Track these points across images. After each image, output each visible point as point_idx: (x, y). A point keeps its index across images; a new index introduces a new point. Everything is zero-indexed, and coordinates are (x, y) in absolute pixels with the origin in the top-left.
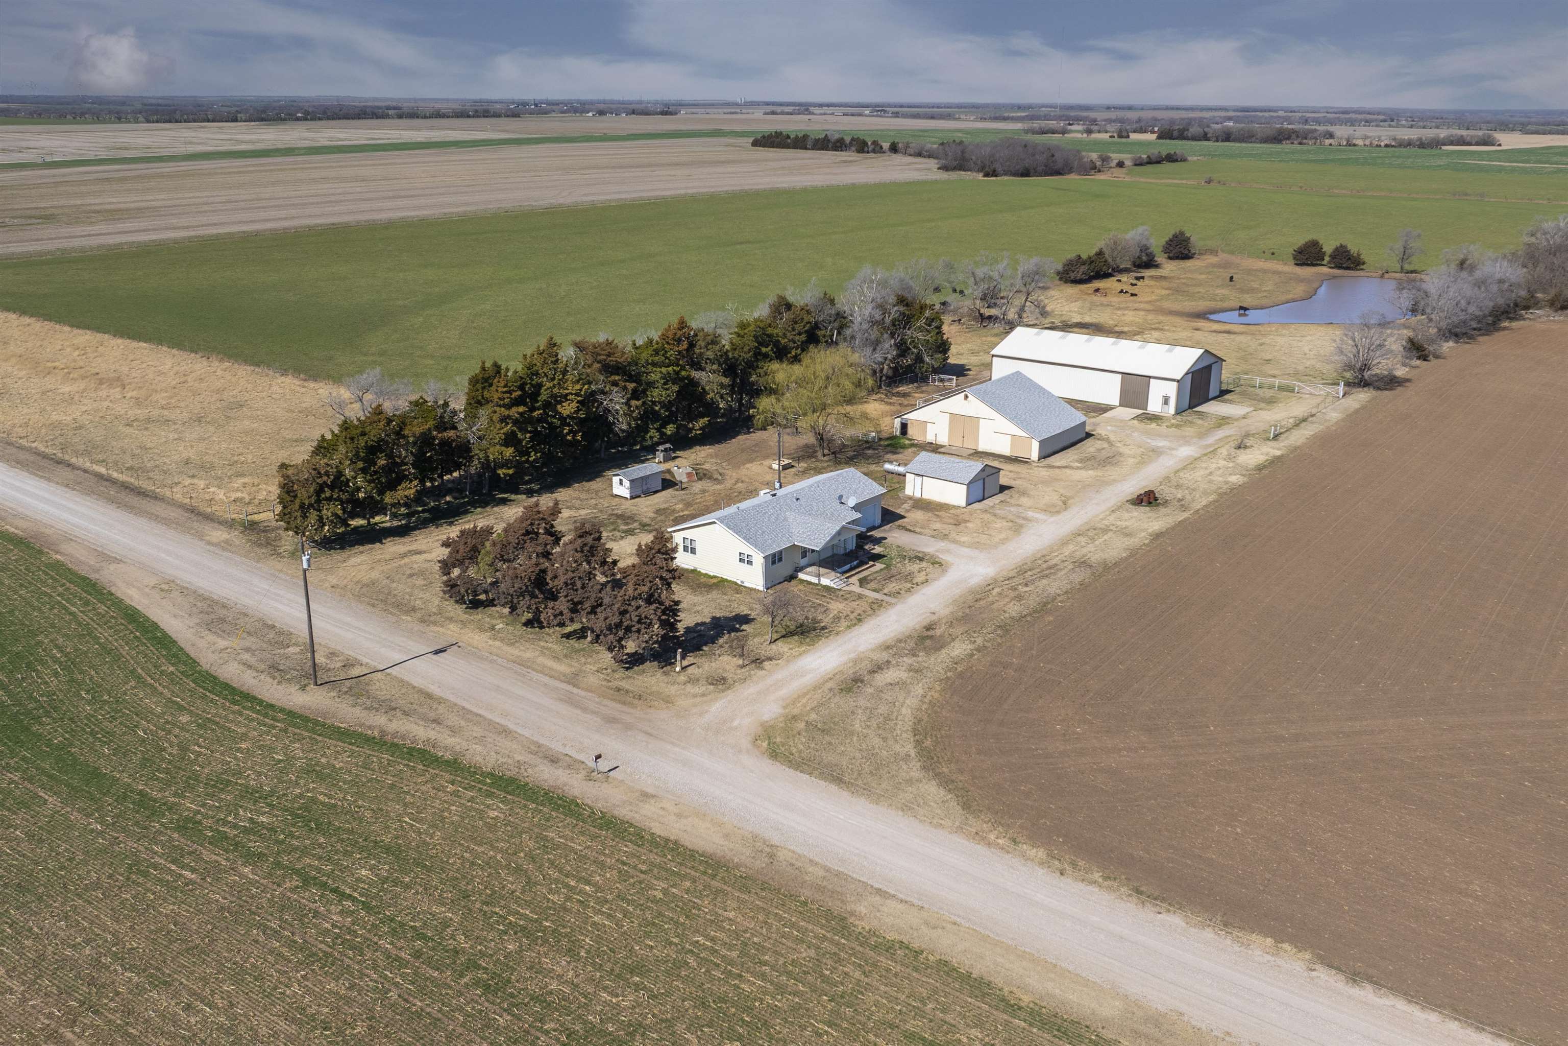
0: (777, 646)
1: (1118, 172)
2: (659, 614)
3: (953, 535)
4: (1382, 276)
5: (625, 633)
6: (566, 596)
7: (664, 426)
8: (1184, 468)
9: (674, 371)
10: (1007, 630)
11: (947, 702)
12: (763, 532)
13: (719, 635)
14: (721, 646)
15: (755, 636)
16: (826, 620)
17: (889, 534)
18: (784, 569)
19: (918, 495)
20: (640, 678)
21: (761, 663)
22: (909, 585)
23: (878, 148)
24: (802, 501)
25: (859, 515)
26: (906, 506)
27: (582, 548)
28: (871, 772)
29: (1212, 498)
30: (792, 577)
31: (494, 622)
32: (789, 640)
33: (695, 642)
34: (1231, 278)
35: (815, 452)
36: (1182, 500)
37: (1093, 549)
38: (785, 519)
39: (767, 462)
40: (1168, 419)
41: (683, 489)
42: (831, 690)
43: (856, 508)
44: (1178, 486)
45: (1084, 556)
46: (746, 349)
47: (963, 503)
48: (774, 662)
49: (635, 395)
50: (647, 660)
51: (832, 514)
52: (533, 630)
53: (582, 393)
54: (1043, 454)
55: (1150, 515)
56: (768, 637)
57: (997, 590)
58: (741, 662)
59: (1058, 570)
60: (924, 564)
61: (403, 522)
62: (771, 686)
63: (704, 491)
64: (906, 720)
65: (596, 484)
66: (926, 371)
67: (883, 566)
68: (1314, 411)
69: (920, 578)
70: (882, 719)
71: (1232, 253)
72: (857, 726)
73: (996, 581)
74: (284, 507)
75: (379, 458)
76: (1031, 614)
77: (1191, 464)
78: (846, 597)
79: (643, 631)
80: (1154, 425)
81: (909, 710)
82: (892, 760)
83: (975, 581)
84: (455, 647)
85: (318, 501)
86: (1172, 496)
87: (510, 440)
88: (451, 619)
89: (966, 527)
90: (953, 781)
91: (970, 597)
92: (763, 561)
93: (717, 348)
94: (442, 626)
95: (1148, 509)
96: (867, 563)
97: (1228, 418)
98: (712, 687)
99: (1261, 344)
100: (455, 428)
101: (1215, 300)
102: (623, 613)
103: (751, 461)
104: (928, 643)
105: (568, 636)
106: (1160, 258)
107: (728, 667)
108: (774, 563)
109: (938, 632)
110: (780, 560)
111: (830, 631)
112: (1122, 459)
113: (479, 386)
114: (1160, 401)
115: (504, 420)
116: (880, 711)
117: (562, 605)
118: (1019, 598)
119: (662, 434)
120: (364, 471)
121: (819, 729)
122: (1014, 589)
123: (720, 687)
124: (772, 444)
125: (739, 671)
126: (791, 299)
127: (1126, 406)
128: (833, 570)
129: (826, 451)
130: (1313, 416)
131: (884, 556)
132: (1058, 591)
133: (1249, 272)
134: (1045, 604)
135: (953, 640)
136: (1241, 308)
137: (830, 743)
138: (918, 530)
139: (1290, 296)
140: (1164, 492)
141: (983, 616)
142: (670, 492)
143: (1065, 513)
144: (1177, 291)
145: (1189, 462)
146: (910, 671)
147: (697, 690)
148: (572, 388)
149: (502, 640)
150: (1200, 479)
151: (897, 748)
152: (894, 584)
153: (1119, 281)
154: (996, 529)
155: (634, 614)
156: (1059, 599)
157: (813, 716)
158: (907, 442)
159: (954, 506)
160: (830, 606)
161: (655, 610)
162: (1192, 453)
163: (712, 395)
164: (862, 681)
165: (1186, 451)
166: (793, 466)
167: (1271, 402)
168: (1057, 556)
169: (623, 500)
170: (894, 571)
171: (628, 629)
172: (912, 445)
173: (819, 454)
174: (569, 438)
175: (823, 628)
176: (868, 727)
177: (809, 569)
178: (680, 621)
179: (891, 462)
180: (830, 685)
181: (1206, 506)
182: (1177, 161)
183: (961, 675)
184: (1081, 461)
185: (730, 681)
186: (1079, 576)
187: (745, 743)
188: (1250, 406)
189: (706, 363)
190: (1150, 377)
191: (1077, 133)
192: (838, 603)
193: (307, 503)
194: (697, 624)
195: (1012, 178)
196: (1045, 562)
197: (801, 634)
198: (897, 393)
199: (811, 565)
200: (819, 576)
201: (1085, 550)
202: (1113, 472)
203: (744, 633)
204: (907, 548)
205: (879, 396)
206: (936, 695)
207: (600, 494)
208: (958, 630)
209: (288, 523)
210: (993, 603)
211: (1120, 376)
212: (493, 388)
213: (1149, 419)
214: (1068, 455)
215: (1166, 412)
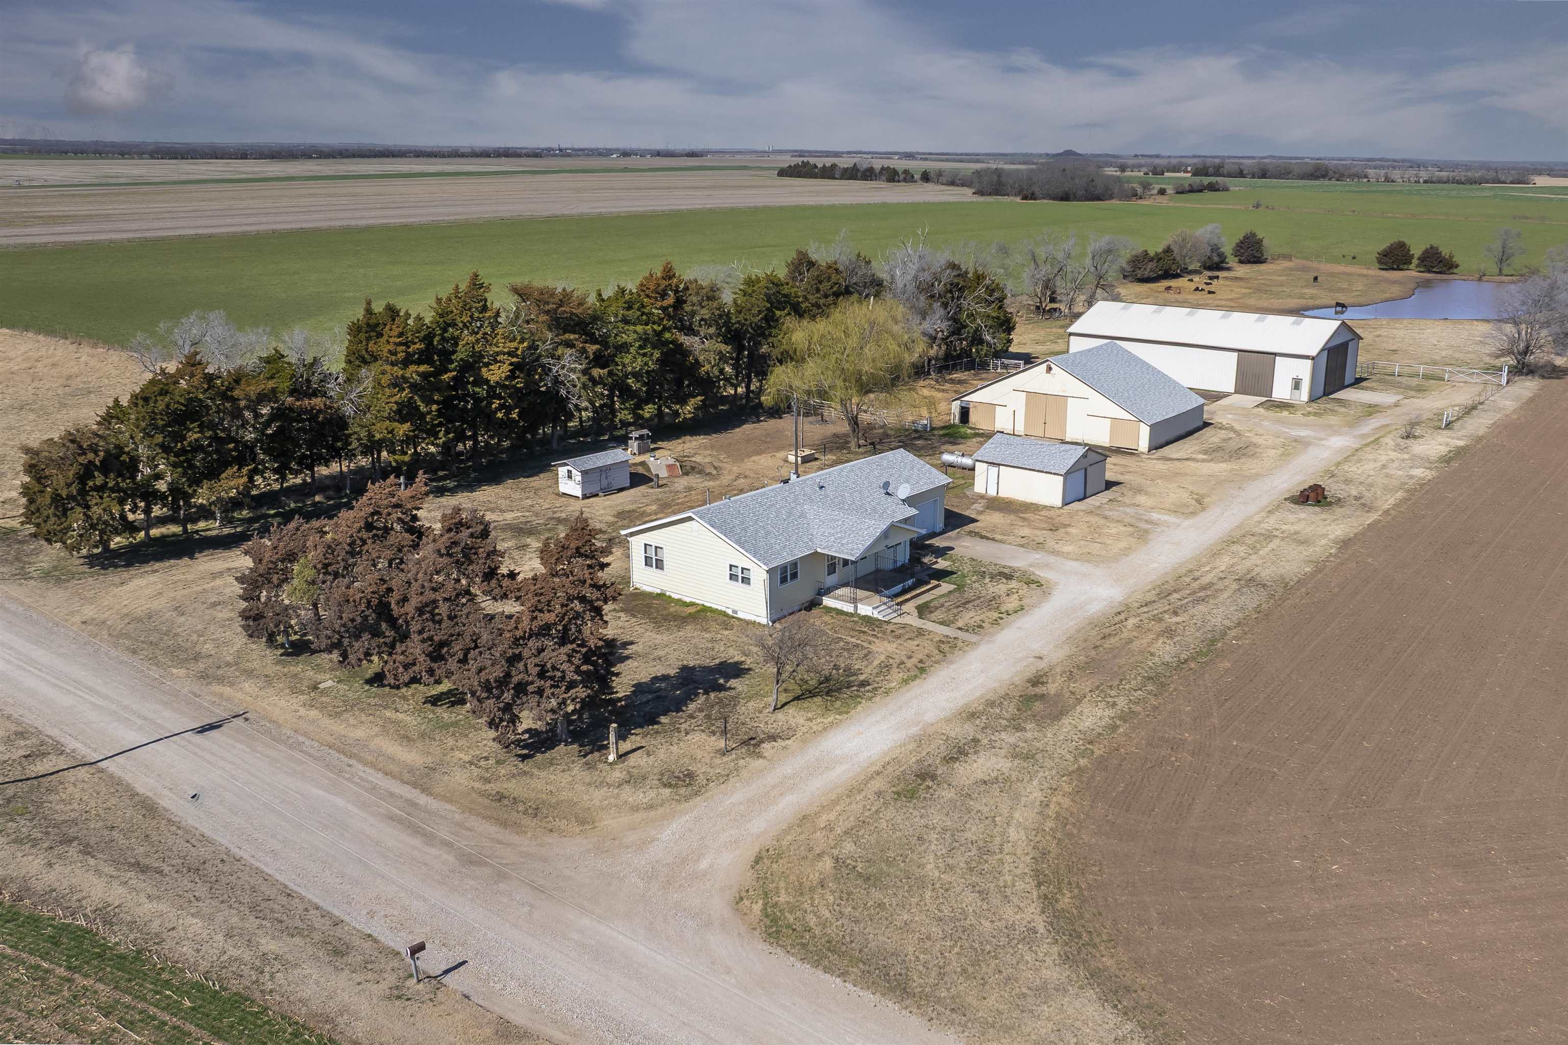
0: (787, 714)
1: (1160, 199)
2: (576, 661)
3: (1051, 543)
4: (1480, 279)
5: (517, 695)
6: (420, 632)
7: (638, 406)
8: (1346, 459)
9: (654, 330)
10: (1163, 685)
11: (1087, 814)
12: (768, 533)
13: (689, 697)
14: (692, 717)
15: (750, 698)
16: (869, 670)
17: (958, 543)
18: (801, 590)
19: (992, 492)
20: (543, 774)
21: (757, 745)
22: (996, 615)
23: (909, 177)
24: (829, 490)
25: (912, 512)
26: (978, 506)
27: (448, 548)
28: (964, 971)
29: (1400, 495)
30: (813, 604)
31: (320, 677)
32: (806, 704)
33: (647, 709)
34: (1316, 279)
35: (848, 442)
36: (1360, 498)
37: (1259, 562)
38: (803, 515)
39: (781, 455)
40: (1301, 407)
41: (659, 487)
42: (879, 794)
43: (909, 501)
44: (1347, 482)
45: (1249, 571)
46: (755, 311)
47: (1059, 503)
48: (780, 743)
49: (599, 360)
50: (560, 741)
51: (874, 510)
52: (380, 691)
53: (519, 352)
54: (1154, 444)
55: (1324, 516)
56: (771, 700)
57: (1132, 622)
58: (722, 744)
59: (1217, 591)
60: (1013, 584)
61: (239, 529)
62: (774, 787)
63: (689, 489)
64: (1019, 852)
65: (536, 482)
66: (986, 355)
67: (952, 587)
68: (1482, 399)
69: (1011, 603)
70: (974, 851)
71: (1307, 259)
72: (931, 869)
73: (1128, 607)
74: (31, 501)
75: (189, 430)
76: (1194, 659)
77: (1353, 455)
78: (899, 633)
79: (548, 692)
80: (1285, 413)
81: (1022, 833)
82: (1003, 941)
83: (1095, 608)
84: (239, 722)
85: (83, 492)
86: (1346, 495)
87: (406, 412)
88: (250, 674)
89: (1067, 533)
90: (1127, 989)
91: (1094, 633)
92: (765, 576)
93: (715, 304)
94: (231, 685)
95: (1317, 509)
96: (928, 583)
97: (1376, 406)
98: (667, 791)
99: (1378, 336)
100: (324, 394)
101: (1304, 298)
102: (514, 660)
103: (759, 453)
104: (1038, 706)
105: (435, 701)
106: (1232, 261)
107: (699, 754)
108: (784, 580)
109: (1052, 688)
110: (794, 576)
111: (876, 689)
112: (1258, 450)
113: (362, 336)
114: (1289, 384)
115: (396, 384)
116: (968, 835)
117: (416, 648)
118: (1169, 632)
119: (638, 417)
120: (166, 449)
121: (860, 875)
122: (1158, 619)
123: (682, 791)
124: (789, 434)
125: (718, 761)
126: (814, 257)
127: (1245, 393)
128: (877, 592)
129: (862, 442)
130: (1481, 403)
131: (952, 573)
132: (1227, 623)
133: (1332, 275)
134: (1213, 641)
135: (1079, 701)
136: (1338, 304)
137: (881, 905)
138: (998, 537)
139: (1387, 295)
140: (1332, 488)
141: (1122, 661)
142: (642, 489)
143: (1203, 515)
144: (1258, 290)
145: (1349, 453)
146: (1015, 756)
147: (641, 797)
148: (503, 346)
149: (323, 708)
150: (1372, 473)
151: (1009, 913)
152: (972, 614)
153: (1191, 280)
154: (1111, 535)
155: (531, 662)
156: (1232, 633)
157: (849, 847)
158: (969, 431)
159: (1045, 507)
160: (873, 647)
161: (569, 656)
162: (1347, 444)
163: (707, 367)
164: (933, 777)
165: (1340, 442)
166: (816, 459)
167: (1420, 390)
168: (1209, 571)
169: (572, 500)
170: (969, 594)
171: (521, 689)
172: (977, 435)
173: (853, 445)
174: (500, 415)
175: (863, 684)
176: (951, 867)
177: (839, 592)
178: (617, 675)
179: (952, 453)
180: (878, 784)
181: (1396, 505)
182: (1218, 190)
183: (1101, 763)
184: (1205, 452)
185: (701, 780)
186: (1251, 600)
187: (719, 906)
188: (1398, 394)
189: (700, 326)
190: (1275, 354)
191: (1111, 171)
192: (886, 644)
193: (64, 494)
194: (655, 679)
195: (1051, 201)
196: (1195, 579)
197: (827, 694)
198: (951, 379)
199: (846, 585)
200: (854, 601)
201: (1248, 564)
202: (1250, 466)
203: (732, 693)
204: (986, 560)
205: (927, 382)
206: (1066, 802)
207: (540, 493)
208: (1083, 685)
209: (38, 525)
210: (1130, 641)
211: (1236, 354)
212: (383, 340)
213: (1278, 407)
214: (1186, 446)
215: (1298, 398)
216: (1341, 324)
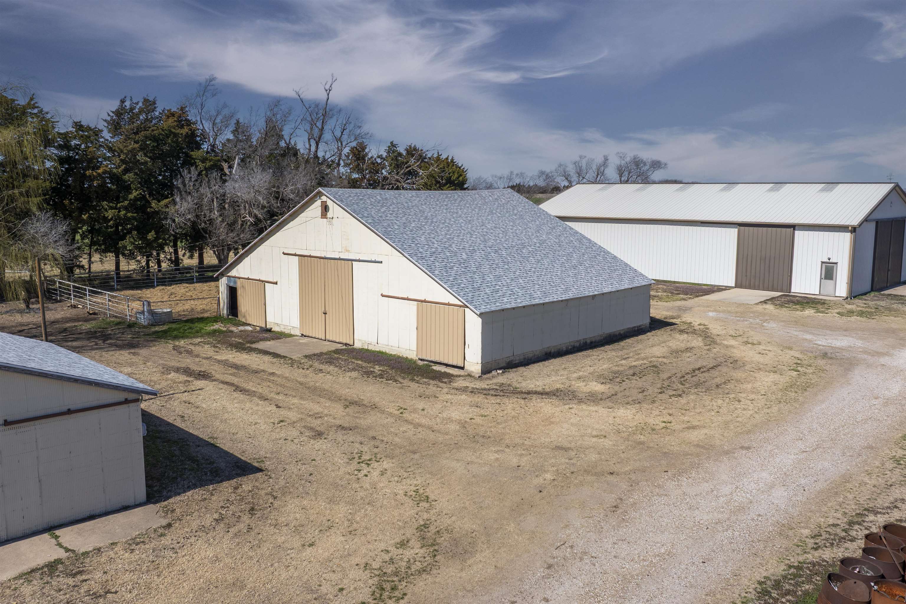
80: (809, 312)
112: (738, 374)
114: (816, 272)
127: (749, 287)
184: (602, 379)
190: (793, 227)
211: (734, 232)
213: (798, 303)
214: (588, 361)
215: (831, 292)
216: (893, 189)
